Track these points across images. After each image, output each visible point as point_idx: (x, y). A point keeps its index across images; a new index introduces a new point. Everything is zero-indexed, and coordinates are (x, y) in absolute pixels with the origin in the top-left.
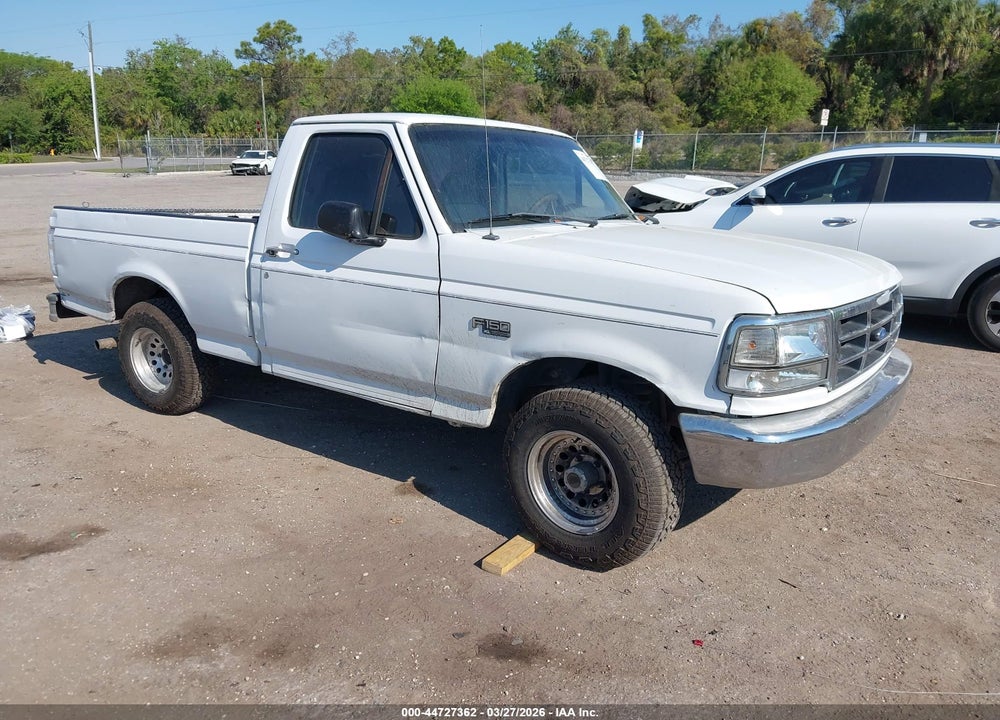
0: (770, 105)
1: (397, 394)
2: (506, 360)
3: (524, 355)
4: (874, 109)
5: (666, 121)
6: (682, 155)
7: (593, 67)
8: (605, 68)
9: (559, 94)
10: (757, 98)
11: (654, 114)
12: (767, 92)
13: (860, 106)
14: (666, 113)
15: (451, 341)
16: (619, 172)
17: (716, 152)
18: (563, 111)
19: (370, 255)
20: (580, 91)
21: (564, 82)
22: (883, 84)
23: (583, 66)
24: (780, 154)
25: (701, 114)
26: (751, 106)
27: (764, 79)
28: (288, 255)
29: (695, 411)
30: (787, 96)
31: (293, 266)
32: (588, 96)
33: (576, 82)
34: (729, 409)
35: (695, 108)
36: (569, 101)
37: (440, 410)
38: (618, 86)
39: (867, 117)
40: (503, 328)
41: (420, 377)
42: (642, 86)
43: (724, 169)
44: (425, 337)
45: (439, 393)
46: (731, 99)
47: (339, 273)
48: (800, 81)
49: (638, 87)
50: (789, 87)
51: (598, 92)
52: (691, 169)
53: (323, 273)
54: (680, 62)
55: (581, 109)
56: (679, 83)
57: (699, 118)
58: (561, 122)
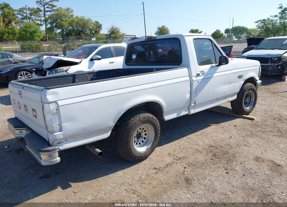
3: (244, 80)
15: (235, 82)
37: (230, 99)
44: (231, 84)
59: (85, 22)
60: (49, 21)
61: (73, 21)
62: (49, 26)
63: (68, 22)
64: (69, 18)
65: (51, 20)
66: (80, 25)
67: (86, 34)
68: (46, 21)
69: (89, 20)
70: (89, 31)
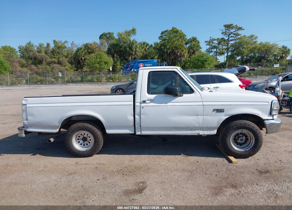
0: (102, 65)
1: (187, 131)
2: (223, 117)
3: (228, 115)
4: (121, 66)
5: (66, 69)
6: (80, 79)
7: (41, 54)
8: (45, 55)
9: (30, 62)
10: (98, 63)
11: (63, 68)
12: (101, 62)
13: (118, 66)
14: (66, 67)
15: (207, 115)
16: (62, 84)
17: (89, 78)
18: (33, 67)
19: (179, 99)
20: (37, 61)
21: (32, 58)
22: (122, 60)
23: (37, 54)
24: (106, 78)
25: (76, 67)
26: (97, 65)
27: (100, 58)
28: (149, 102)
29: (267, 120)
30: (106, 63)
31: (152, 104)
32: (40, 62)
33: (35, 58)
34: (273, 118)
35: (74, 66)
36: (35, 64)
37: (202, 133)
38: (49, 60)
39: (120, 68)
40: (223, 110)
41: (197, 126)
42: (57, 60)
43: (92, 82)
44: (199, 115)
45: (202, 129)
46: (92, 64)
47: (169, 104)
48: (108, 59)
49: (56, 61)
50: (106, 61)
51: (44, 61)
52: (83, 82)
53: (164, 104)
54: (68, 53)
55: (40, 66)
56: (68, 59)
57: (75, 69)
58: (33, 70)
59: (269, 48)
60: (230, 49)
61: (255, 48)
62: (229, 54)
63: (249, 49)
64: (251, 45)
65: (232, 49)
66: (262, 51)
67: (268, 60)
68: (227, 49)
69: (273, 46)
70: (273, 57)
